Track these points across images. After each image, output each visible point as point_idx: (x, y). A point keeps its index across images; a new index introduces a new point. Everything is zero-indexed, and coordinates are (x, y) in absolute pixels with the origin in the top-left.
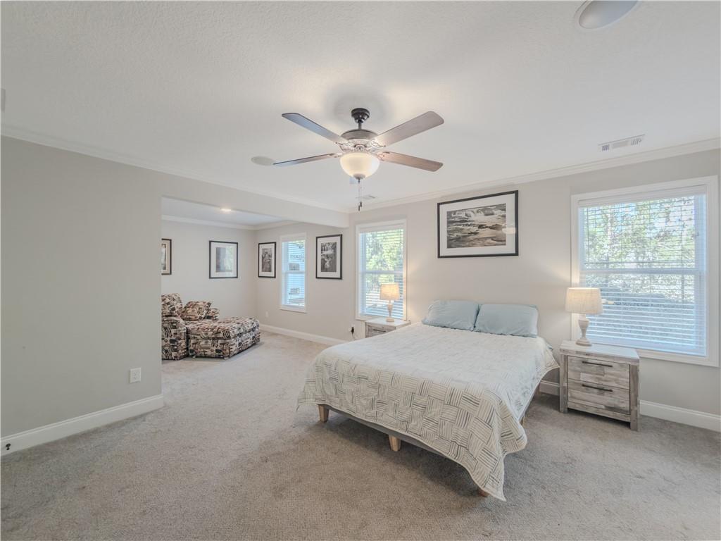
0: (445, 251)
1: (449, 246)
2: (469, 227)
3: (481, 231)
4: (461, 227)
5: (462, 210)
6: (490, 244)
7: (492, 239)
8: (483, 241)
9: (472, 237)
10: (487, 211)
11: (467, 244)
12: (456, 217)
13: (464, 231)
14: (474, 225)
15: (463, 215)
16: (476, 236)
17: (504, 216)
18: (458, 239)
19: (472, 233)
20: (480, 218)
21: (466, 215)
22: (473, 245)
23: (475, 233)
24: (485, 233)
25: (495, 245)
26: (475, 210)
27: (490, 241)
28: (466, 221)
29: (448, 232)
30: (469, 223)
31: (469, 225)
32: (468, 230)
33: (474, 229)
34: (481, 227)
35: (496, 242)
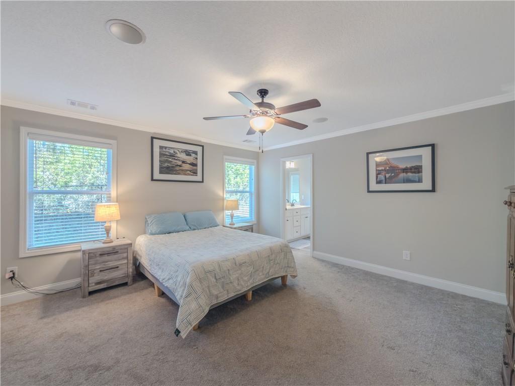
0: (157, 176)
1: (161, 172)
2: (176, 161)
3: (183, 165)
4: (170, 160)
5: (172, 148)
6: (189, 175)
7: (190, 171)
8: (184, 172)
9: (178, 168)
10: (188, 153)
11: (175, 172)
12: (167, 152)
13: (173, 163)
14: (179, 160)
15: (172, 151)
16: (181, 168)
17: (197, 158)
18: (168, 168)
19: (178, 165)
20: (183, 156)
21: (174, 152)
22: (179, 174)
23: (180, 166)
24: (186, 167)
25: (192, 175)
26: (180, 150)
27: (189, 172)
28: (174, 156)
29: (160, 161)
30: (176, 158)
31: (176, 160)
32: (175, 163)
33: (180, 163)
34: (183, 162)
35: (192, 174)
